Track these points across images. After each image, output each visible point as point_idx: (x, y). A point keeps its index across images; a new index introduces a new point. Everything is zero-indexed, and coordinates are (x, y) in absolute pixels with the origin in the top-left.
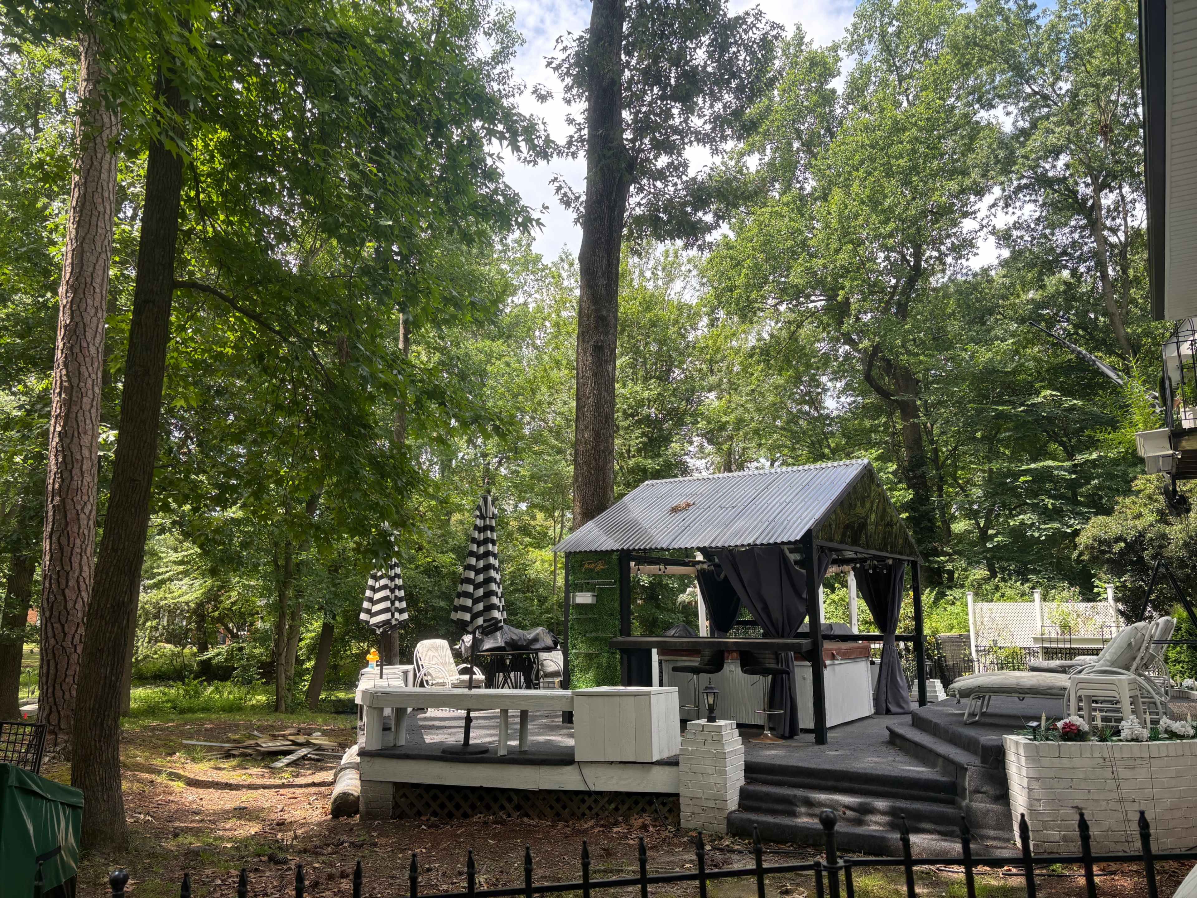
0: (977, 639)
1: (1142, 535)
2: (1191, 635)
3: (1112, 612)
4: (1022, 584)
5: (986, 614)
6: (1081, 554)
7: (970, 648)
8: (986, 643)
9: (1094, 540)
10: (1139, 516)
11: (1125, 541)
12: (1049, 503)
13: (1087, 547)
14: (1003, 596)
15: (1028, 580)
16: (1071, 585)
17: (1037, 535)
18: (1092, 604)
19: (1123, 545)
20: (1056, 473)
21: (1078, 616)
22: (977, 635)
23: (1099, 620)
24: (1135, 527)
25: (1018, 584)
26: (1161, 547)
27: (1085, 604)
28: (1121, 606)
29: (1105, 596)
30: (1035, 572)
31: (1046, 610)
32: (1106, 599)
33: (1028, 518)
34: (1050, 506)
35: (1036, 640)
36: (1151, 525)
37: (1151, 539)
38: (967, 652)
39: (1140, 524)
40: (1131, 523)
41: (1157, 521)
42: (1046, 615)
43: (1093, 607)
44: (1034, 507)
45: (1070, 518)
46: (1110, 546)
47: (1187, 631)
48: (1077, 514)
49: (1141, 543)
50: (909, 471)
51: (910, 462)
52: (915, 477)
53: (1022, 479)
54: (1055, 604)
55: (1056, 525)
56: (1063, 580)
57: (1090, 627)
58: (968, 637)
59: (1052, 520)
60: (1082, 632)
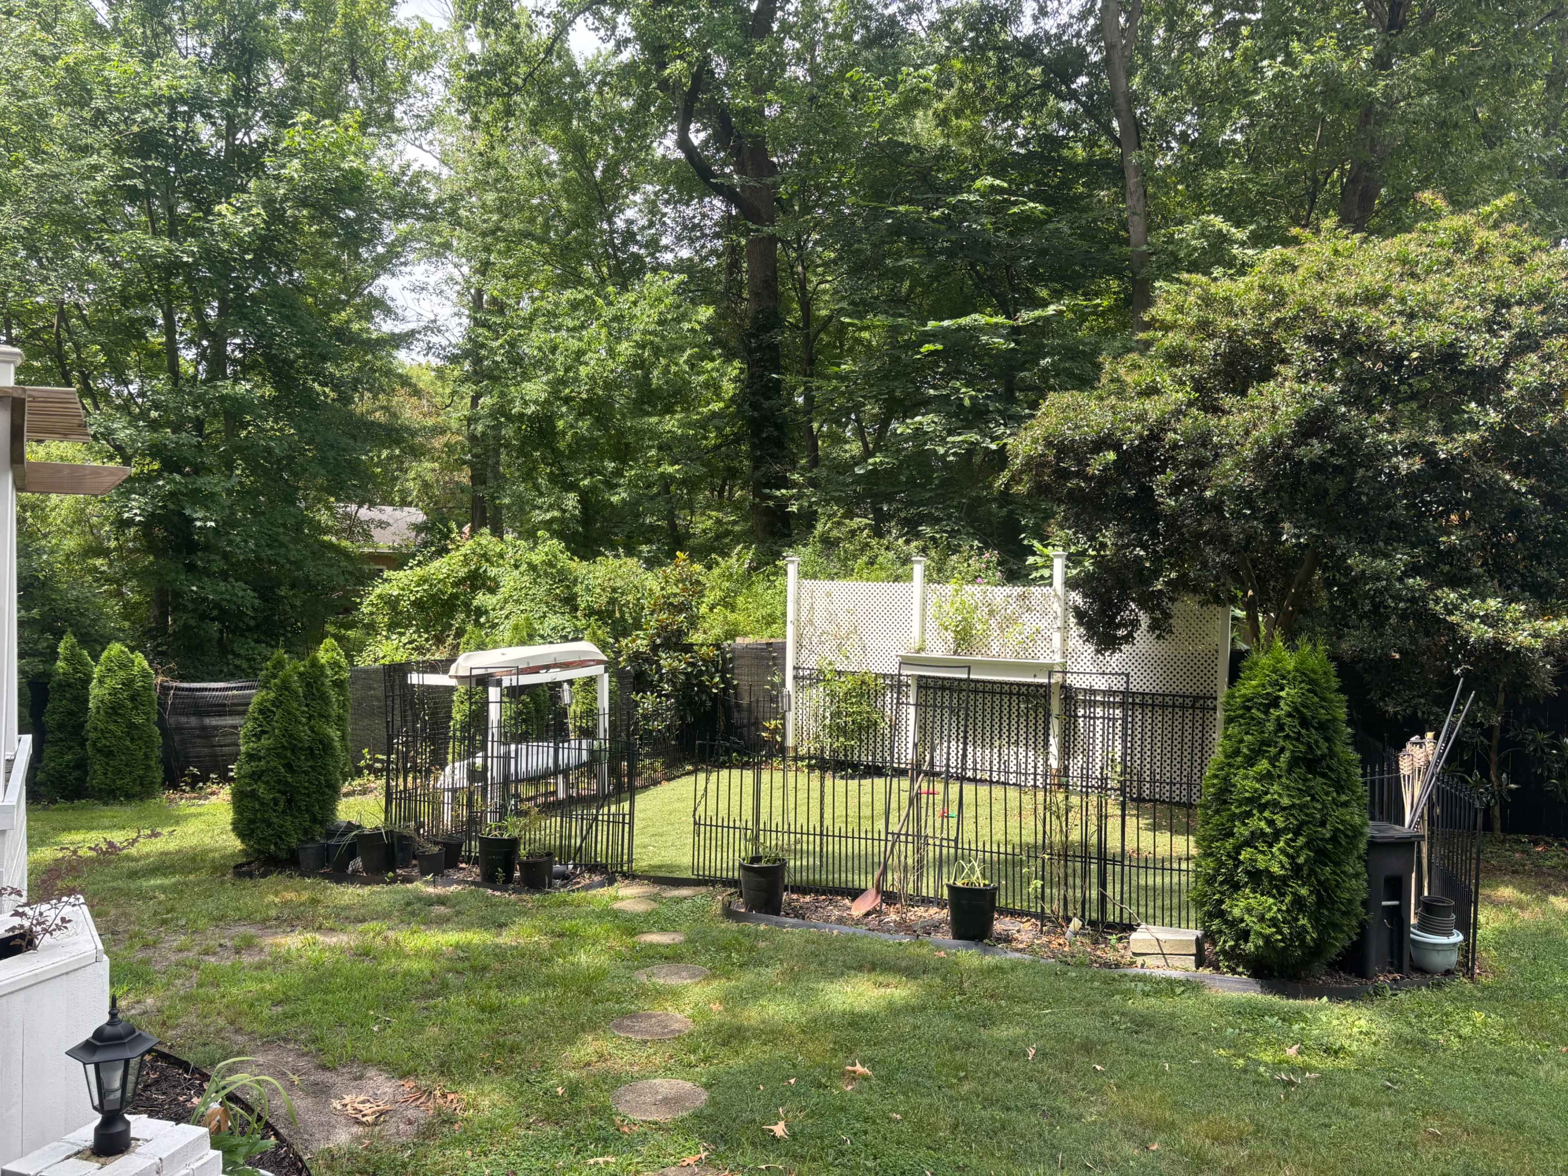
0: (798, 654)
1: (1155, 435)
2: (1304, 723)
3: (1057, 607)
4: (907, 542)
5: (821, 604)
6: (1015, 479)
7: (783, 670)
8: (811, 662)
9: (1049, 444)
10: (1152, 391)
11: (1116, 446)
12: (967, 394)
13: (1030, 462)
14: (871, 563)
15: (918, 535)
16: (987, 546)
17: (941, 450)
18: (1019, 590)
19: (1111, 456)
20: (984, 338)
21: (991, 613)
22: (799, 646)
23: (1030, 623)
24: (1140, 418)
25: (901, 541)
26: (1199, 463)
27: (1008, 589)
28: (1076, 598)
29: (1046, 573)
30: (934, 521)
31: (934, 599)
32: (1048, 581)
33: (927, 421)
34: (967, 402)
35: (905, 662)
36: (1178, 413)
37: (1175, 446)
38: (776, 679)
39: (1153, 408)
40: (1135, 406)
41: (1190, 404)
42: (931, 611)
43: (1023, 597)
44: (942, 404)
45: (998, 425)
46: (1082, 462)
47: (1296, 712)
48: (1011, 417)
49: (1150, 455)
50: (753, 335)
51: (755, 319)
52: (759, 348)
53: (927, 348)
54: (950, 587)
55: (974, 437)
56: (973, 536)
57: (1013, 636)
58: (782, 648)
59: (968, 426)
60: (995, 647)
